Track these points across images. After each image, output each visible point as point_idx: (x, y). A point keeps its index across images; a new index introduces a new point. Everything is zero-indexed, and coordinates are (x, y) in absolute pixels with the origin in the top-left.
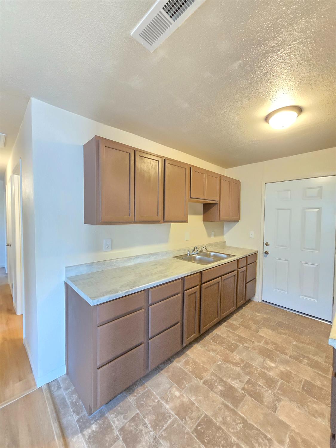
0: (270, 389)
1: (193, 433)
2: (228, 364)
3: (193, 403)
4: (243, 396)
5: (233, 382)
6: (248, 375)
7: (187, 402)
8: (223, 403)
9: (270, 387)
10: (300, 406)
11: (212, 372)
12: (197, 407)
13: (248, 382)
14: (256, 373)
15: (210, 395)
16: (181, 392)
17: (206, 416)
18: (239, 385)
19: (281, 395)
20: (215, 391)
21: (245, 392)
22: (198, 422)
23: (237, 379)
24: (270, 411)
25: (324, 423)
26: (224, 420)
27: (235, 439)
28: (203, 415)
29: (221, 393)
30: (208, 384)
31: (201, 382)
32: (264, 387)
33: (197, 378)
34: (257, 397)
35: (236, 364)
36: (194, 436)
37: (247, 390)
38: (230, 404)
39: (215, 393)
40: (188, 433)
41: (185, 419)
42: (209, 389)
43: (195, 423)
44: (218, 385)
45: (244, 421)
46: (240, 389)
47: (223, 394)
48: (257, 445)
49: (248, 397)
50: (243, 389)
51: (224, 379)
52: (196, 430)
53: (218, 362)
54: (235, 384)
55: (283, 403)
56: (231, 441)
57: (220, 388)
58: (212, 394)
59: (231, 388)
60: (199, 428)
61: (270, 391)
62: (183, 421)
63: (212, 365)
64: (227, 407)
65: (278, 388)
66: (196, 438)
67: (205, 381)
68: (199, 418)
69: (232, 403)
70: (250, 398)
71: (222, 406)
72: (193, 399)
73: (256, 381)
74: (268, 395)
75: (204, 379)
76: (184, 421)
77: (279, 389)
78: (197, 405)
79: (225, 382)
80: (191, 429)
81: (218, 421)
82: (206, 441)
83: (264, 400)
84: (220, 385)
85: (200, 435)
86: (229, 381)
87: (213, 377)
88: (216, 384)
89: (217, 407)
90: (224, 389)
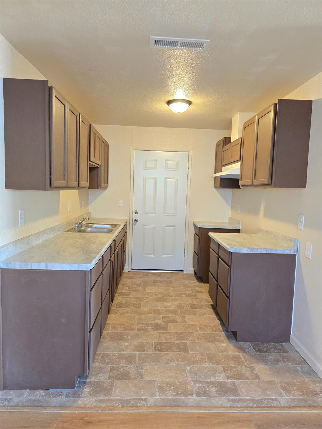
0: (177, 315)
1: (155, 352)
2: (143, 315)
4: (167, 325)
5: (155, 322)
7: (138, 343)
8: (159, 333)
9: (176, 314)
10: (195, 315)
11: (138, 323)
12: (146, 342)
13: (163, 317)
14: (164, 312)
15: (148, 334)
16: (128, 342)
17: (155, 343)
18: (160, 321)
19: (184, 315)
20: (149, 331)
21: (166, 323)
22: (154, 347)
23: (156, 319)
24: (184, 323)
25: (207, 316)
26: (166, 338)
27: (178, 341)
28: (154, 343)
30: (141, 330)
31: (136, 331)
32: (173, 316)
33: (130, 331)
34: (173, 321)
35: (148, 313)
36: (157, 352)
37: (166, 321)
38: (163, 331)
40: (153, 354)
41: (145, 350)
42: (145, 332)
45: (176, 333)
46: (162, 323)
47: (154, 330)
48: (189, 337)
49: (169, 324)
50: (164, 322)
51: (149, 323)
52: (156, 350)
53: (136, 317)
54: (158, 322)
55: (187, 318)
56: (177, 343)
59: (157, 325)
60: (157, 348)
63: (133, 321)
64: (162, 333)
65: (180, 313)
66: (159, 353)
67: (138, 330)
68: (152, 345)
70: (171, 324)
72: (140, 341)
73: (167, 315)
74: (178, 318)
75: (136, 329)
77: (181, 313)
80: (152, 351)
81: (164, 340)
82: (165, 350)
83: (178, 321)
84: (149, 327)
85: (160, 350)
86: (152, 322)
87: (141, 325)
88: (147, 328)
89: (158, 336)
90: (153, 327)
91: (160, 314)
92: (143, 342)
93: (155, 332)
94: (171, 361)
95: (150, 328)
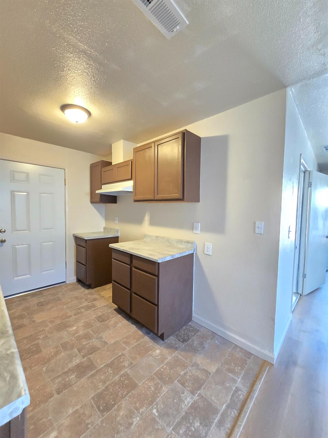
0: (92, 339)
1: (103, 416)
2: (52, 361)
3: (75, 411)
4: (89, 359)
5: (74, 363)
6: (73, 349)
7: (70, 419)
8: (88, 378)
9: (90, 338)
10: (109, 329)
11: (51, 380)
12: (81, 407)
13: (79, 351)
14: (75, 342)
15: (76, 389)
16: (53, 429)
17: (93, 398)
18: (79, 359)
19: (99, 334)
20: (74, 383)
21: (86, 357)
22: (96, 408)
23: (72, 359)
24: (106, 346)
25: (121, 325)
26: (102, 382)
27: (117, 377)
28: (92, 401)
29: (78, 378)
30: (62, 389)
31: (56, 396)
32: (89, 342)
33: (47, 401)
34: (94, 350)
35: (57, 353)
36: (106, 414)
37: (86, 354)
38: (92, 372)
39: (75, 383)
40: (102, 422)
41: (88, 424)
42: (69, 389)
43: (96, 412)
44: (69, 378)
45: (108, 366)
46: (82, 359)
47: (80, 376)
48: (123, 363)
49: (91, 356)
50: (83, 357)
51: (66, 370)
52: (102, 412)
53: (43, 371)
54: (76, 361)
55: (104, 337)
56: (118, 381)
57: (73, 376)
58: (75, 387)
59: (78, 366)
60: (101, 408)
61: (94, 340)
62: (89, 428)
63: (42, 379)
64: (92, 376)
65: (93, 334)
66: (108, 413)
67: (57, 392)
68: (93, 407)
69: (91, 370)
70: (93, 355)
71: (90, 380)
72: (71, 411)
73: (81, 345)
74: (95, 342)
75: (54, 392)
76: (90, 426)
77: (95, 334)
78: (78, 407)
79: (69, 370)
80: (99, 417)
81: (101, 387)
82: (113, 403)
83: (98, 346)
84: (70, 376)
85: (107, 408)
86: (70, 366)
87: (57, 381)
88: (68, 379)
89: (90, 385)
90: (76, 373)
91: (72, 348)
92: (76, 410)
93: (84, 380)
94: (131, 417)
95: (72, 377)
